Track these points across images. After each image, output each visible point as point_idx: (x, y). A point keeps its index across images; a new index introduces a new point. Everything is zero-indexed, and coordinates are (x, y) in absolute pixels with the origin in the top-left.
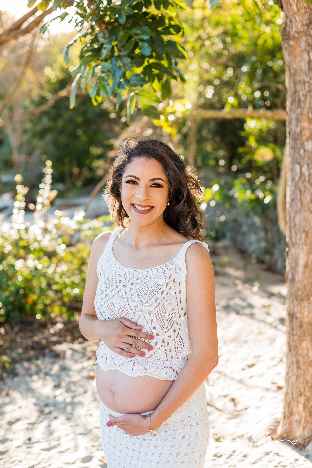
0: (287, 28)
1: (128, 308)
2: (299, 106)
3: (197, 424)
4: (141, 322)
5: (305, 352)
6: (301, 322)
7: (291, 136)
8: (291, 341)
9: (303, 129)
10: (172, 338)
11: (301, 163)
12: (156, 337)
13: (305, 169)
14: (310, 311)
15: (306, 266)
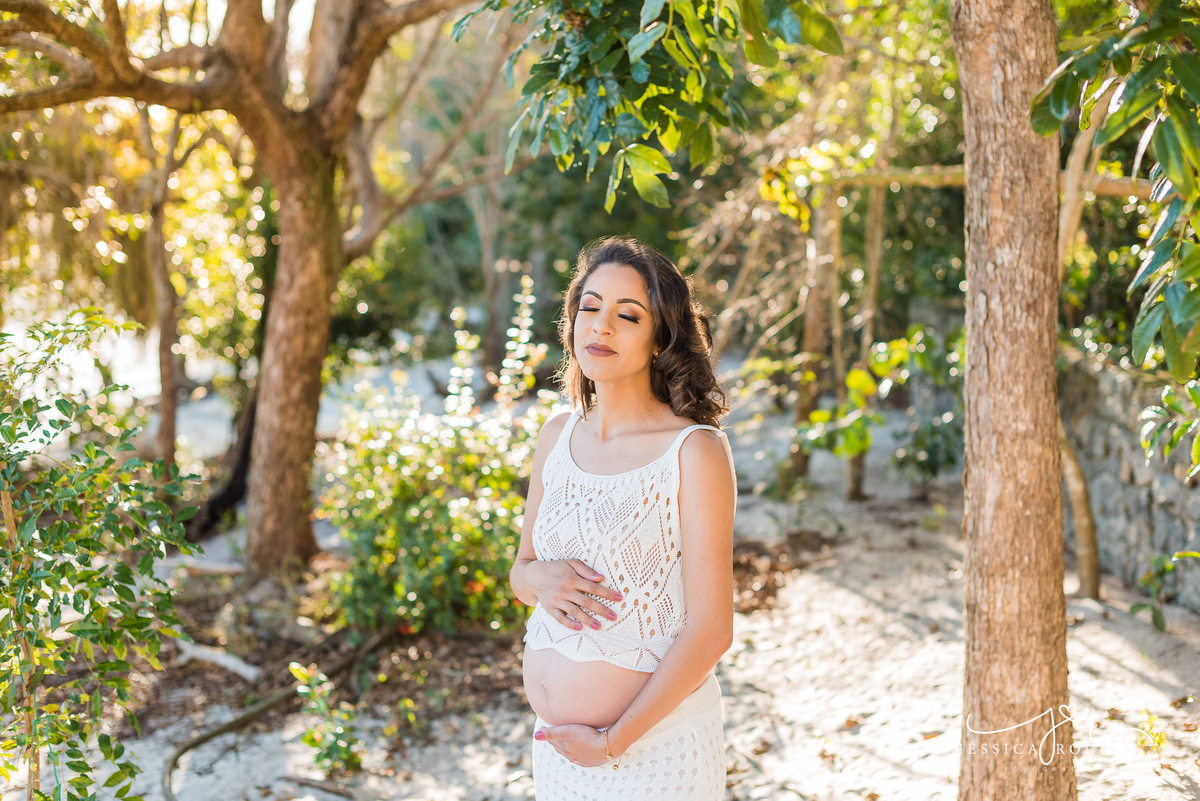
0: (961, 16)
1: (580, 542)
2: (985, 174)
5: (997, 686)
6: (988, 621)
7: (972, 236)
8: (971, 664)
9: (991, 221)
11: (989, 292)
12: (623, 594)
13: (995, 303)
14: (1008, 599)
15: (999, 505)
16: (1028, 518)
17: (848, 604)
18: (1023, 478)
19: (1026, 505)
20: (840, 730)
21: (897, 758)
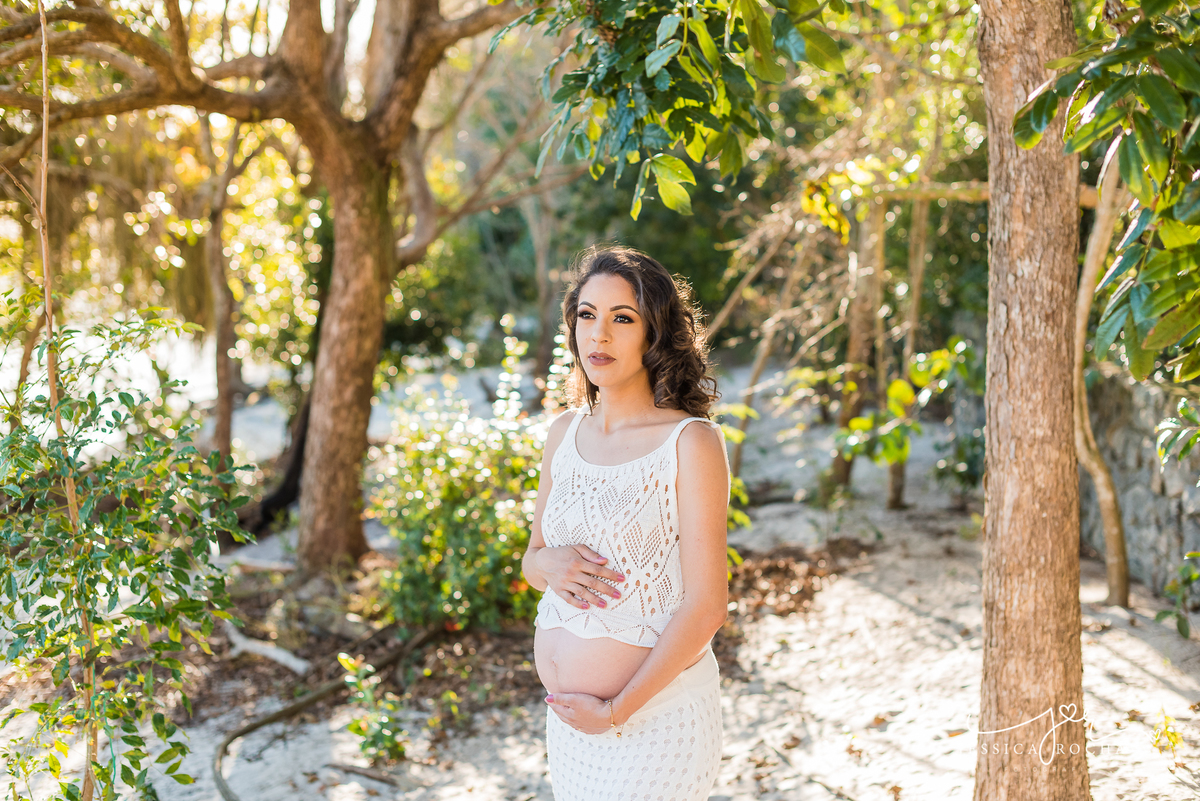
0: (986, 38)
1: (586, 528)
2: (1007, 190)
3: (693, 723)
4: (605, 552)
5: (1013, 681)
6: (1005, 618)
7: (995, 249)
8: (988, 659)
9: (1012, 235)
10: (653, 577)
11: (1009, 303)
12: (626, 575)
13: (1015, 313)
14: (1025, 598)
15: (1017, 507)
16: (1044, 520)
17: (883, 608)
18: (1040, 481)
19: (1043, 508)
20: (868, 727)
21: (922, 754)
